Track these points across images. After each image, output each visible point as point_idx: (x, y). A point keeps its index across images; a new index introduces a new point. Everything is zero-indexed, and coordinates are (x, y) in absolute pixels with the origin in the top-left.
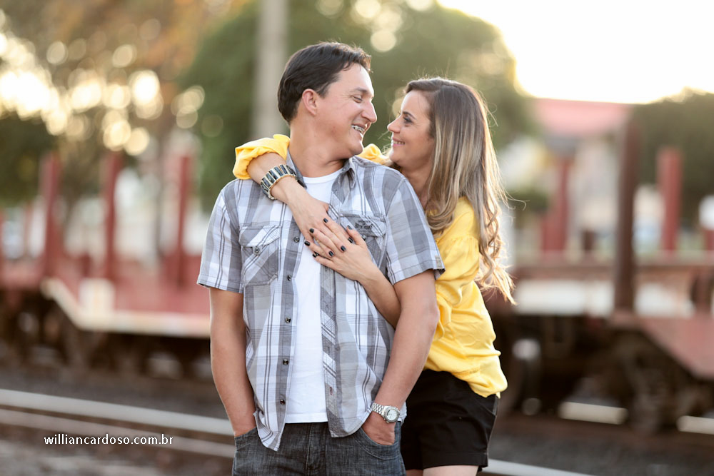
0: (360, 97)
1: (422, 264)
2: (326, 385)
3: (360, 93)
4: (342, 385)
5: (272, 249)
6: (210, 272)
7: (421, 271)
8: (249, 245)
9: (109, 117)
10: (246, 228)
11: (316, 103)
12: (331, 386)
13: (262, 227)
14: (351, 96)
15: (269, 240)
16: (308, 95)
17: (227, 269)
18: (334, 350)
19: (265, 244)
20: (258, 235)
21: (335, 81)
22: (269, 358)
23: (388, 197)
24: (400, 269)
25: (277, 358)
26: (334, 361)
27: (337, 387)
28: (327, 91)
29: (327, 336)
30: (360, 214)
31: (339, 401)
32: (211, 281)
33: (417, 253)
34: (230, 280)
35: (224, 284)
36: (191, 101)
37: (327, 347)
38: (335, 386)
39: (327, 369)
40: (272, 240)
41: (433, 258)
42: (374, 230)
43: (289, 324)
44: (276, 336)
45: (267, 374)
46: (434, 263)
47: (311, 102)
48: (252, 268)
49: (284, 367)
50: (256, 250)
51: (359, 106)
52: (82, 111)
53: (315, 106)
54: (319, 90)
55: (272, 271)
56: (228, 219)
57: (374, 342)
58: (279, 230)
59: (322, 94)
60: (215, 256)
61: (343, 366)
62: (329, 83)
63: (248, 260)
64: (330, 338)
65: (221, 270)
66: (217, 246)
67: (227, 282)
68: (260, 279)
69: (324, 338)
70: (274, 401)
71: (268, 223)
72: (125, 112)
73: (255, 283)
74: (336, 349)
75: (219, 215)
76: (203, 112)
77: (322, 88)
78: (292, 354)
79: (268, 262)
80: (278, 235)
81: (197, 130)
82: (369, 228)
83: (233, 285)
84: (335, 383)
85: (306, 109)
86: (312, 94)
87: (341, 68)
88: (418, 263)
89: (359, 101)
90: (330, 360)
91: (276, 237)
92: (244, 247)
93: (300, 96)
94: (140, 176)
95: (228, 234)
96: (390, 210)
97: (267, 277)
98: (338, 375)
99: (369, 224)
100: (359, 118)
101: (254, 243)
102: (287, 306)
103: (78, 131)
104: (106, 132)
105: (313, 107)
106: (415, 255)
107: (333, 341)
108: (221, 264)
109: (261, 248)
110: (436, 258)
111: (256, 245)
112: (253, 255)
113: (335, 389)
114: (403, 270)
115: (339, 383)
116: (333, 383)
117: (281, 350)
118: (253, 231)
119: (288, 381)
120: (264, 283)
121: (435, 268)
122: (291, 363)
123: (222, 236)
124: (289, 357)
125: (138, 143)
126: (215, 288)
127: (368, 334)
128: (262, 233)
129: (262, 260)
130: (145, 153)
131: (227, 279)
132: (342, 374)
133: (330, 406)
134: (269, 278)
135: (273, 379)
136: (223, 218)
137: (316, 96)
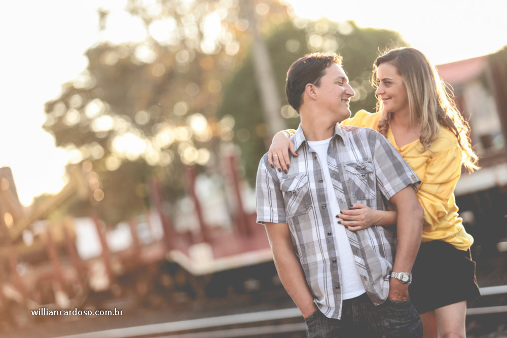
0: (341, 82)
1: (405, 182)
2: (361, 276)
3: (341, 80)
4: (372, 273)
5: (305, 190)
6: (265, 213)
7: (405, 186)
8: (289, 190)
9: (181, 146)
10: (284, 180)
11: (315, 92)
12: (364, 275)
13: (295, 177)
14: (336, 83)
15: (301, 185)
16: (309, 87)
17: (275, 209)
18: (360, 252)
19: (299, 187)
20: (293, 184)
21: (324, 75)
22: (324, 261)
23: (372, 145)
24: (391, 188)
25: (329, 260)
26: (363, 260)
27: (369, 275)
28: (320, 83)
29: (354, 244)
30: (356, 162)
31: (372, 283)
32: (267, 218)
33: (399, 176)
34: (279, 216)
35: (276, 219)
36: (227, 125)
37: (355, 251)
38: (367, 275)
39: (360, 265)
40: (303, 184)
41: (410, 177)
42: (367, 169)
43: (331, 236)
44: (325, 246)
45: (325, 271)
46: (411, 179)
47: (312, 92)
48: (293, 205)
49: (334, 265)
50: (294, 193)
51: (343, 88)
52: (167, 147)
53: (315, 94)
54: (315, 83)
55: (308, 205)
56: (270, 176)
57: (381, 242)
58: (306, 177)
59: (318, 85)
60: (266, 201)
61: (369, 261)
62: (320, 78)
63: (290, 200)
64: (356, 246)
65: (272, 211)
66: (266, 194)
67: (278, 217)
68: (301, 211)
69: (352, 246)
70: (332, 287)
71: (298, 174)
72: (191, 141)
73: (298, 214)
74: (361, 251)
75: (264, 175)
76: (236, 129)
77: (317, 81)
78: (337, 255)
79: (304, 199)
80: (307, 180)
81: (235, 141)
82: (364, 169)
83: (282, 219)
84: (367, 273)
85: (310, 97)
86: (311, 86)
87: (326, 66)
88: (401, 182)
89: (341, 84)
90: (359, 260)
91: (306, 182)
92: (286, 193)
93: (304, 89)
94: (209, 176)
95: (272, 186)
96: (375, 152)
97: (305, 209)
98: (367, 267)
99: (363, 167)
100: (344, 95)
101: (292, 188)
102: (327, 225)
103: (167, 160)
104: (181, 155)
105: (314, 95)
106: (398, 178)
107: (358, 247)
108: (271, 206)
109: (297, 191)
110: (412, 176)
111: (293, 189)
112: (293, 196)
113: (368, 277)
114: (393, 188)
115: (369, 272)
116: (365, 273)
117: (330, 254)
118: (290, 181)
119: (339, 273)
120: (304, 213)
121: (413, 182)
122: (338, 261)
123: (269, 188)
124: (336, 257)
125: (203, 157)
126: (270, 222)
127: (376, 238)
128: (296, 181)
129: (299, 198)
130: (209, 162)
131: (277, 215)
132: (370, 266)
133: (367, 288)
134: (307, 209)
135: (329, 274)
136: (267, 177)
137: (314, 87)
